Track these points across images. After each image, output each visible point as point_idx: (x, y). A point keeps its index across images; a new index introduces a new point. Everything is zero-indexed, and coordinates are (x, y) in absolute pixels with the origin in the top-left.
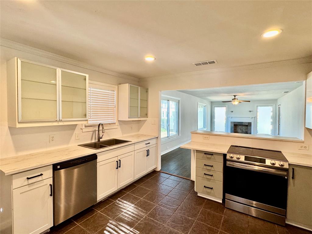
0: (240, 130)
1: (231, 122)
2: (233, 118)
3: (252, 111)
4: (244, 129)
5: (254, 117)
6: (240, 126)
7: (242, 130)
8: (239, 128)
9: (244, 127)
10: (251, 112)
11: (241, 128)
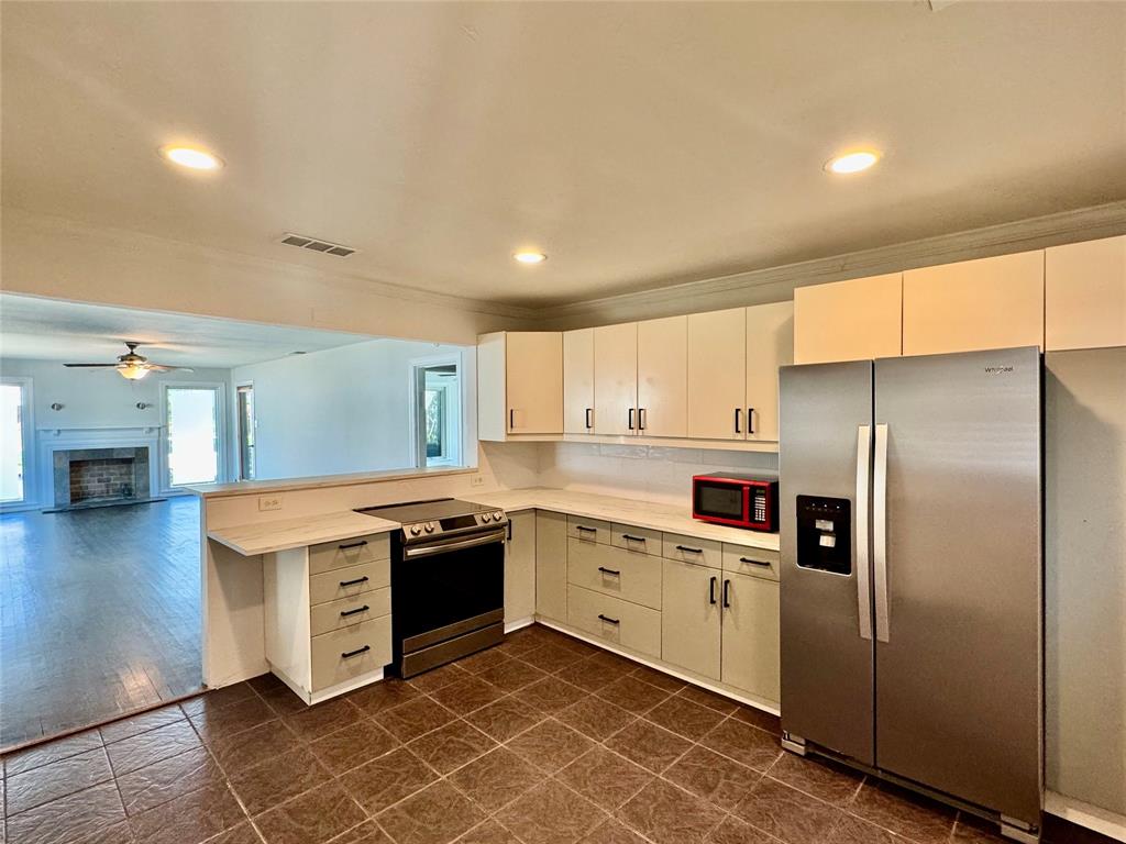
1: (56, 453)
2: (62, 434)
3: (149, 405)
4: (113, 474)
5: (159, 428)
7: (109, 480)
8: (92, 476)
9: (114, 470)
10: (143, 408)
11: (102, 475)
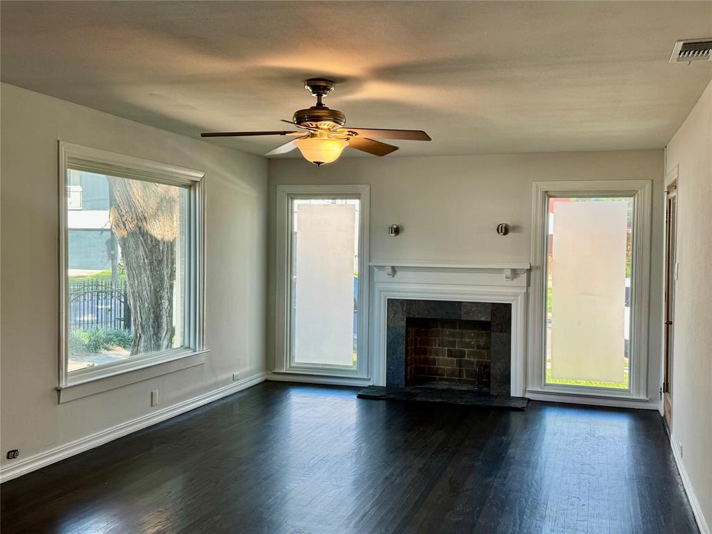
0: (451, 354)
1: (391, 302)
2: (399, 274)
3: (516, 228)
4: (468, 345)
5: (529, 271)
6: (447, 331)
7: (462, 354)
8: (441, 344)
9: (470, 338)
10: (506, 232)
11: (453, 344)
